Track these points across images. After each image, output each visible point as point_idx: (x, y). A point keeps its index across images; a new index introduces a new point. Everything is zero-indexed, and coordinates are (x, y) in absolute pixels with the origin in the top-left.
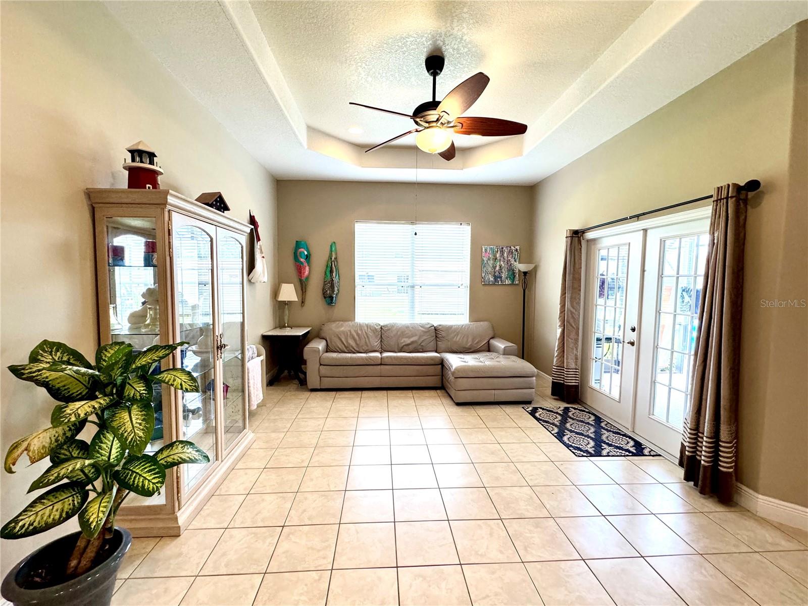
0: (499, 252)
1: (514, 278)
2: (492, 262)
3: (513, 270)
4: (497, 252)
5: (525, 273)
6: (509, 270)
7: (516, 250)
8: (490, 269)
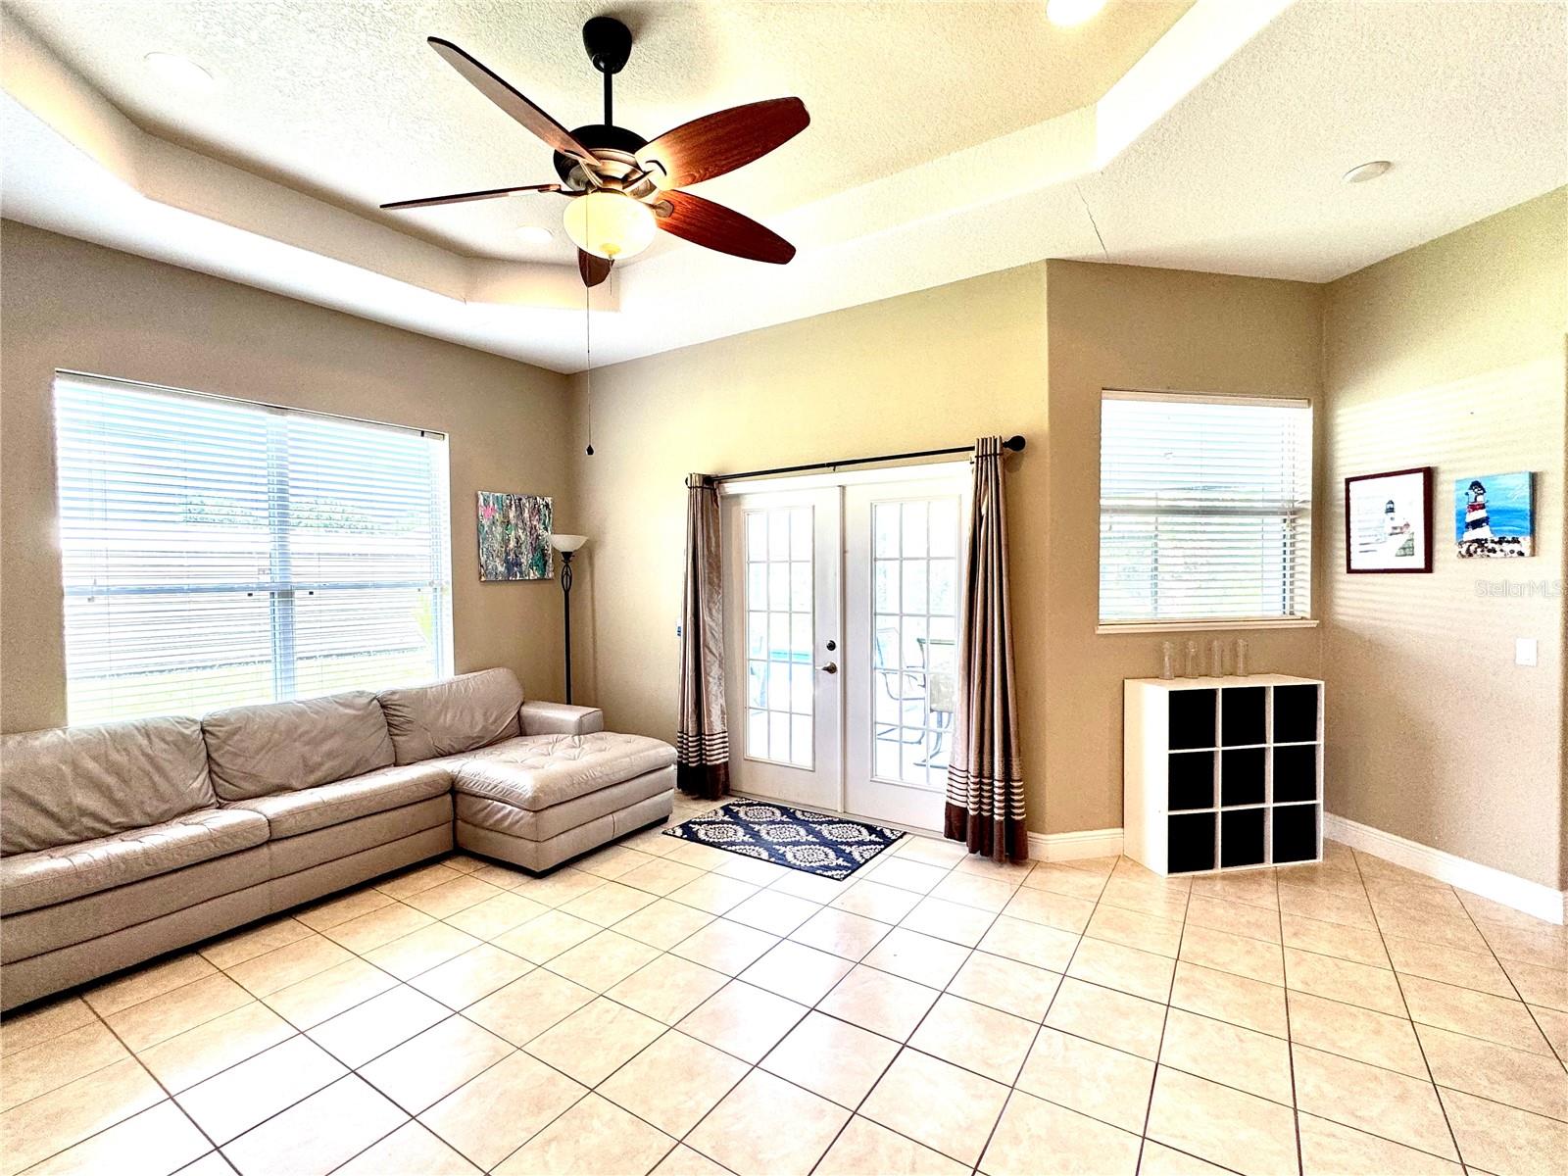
0: (514, 506)
1: (545, 565)
2: (500, 530)
3: (543, 550)
4: (511, 506)
5: (567, 555)
6: (535, 549)
7: (547, 505)
8: (497, 546)
